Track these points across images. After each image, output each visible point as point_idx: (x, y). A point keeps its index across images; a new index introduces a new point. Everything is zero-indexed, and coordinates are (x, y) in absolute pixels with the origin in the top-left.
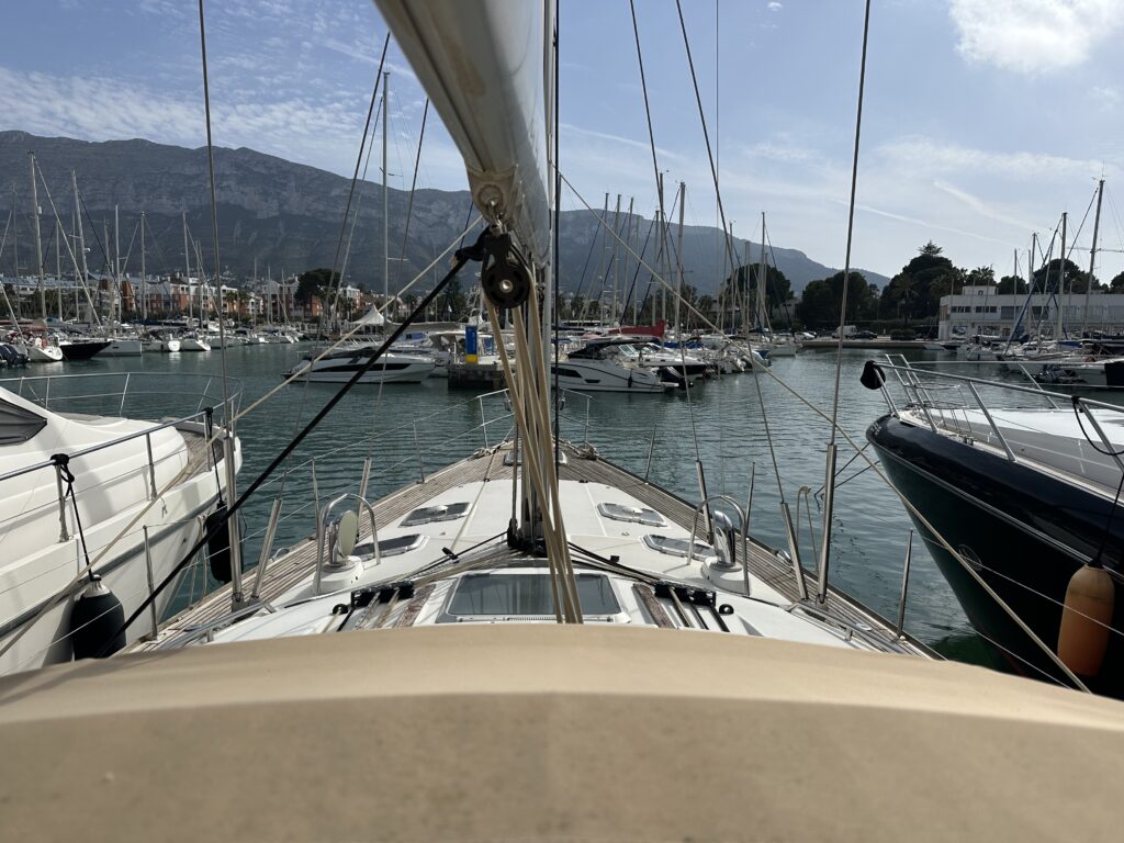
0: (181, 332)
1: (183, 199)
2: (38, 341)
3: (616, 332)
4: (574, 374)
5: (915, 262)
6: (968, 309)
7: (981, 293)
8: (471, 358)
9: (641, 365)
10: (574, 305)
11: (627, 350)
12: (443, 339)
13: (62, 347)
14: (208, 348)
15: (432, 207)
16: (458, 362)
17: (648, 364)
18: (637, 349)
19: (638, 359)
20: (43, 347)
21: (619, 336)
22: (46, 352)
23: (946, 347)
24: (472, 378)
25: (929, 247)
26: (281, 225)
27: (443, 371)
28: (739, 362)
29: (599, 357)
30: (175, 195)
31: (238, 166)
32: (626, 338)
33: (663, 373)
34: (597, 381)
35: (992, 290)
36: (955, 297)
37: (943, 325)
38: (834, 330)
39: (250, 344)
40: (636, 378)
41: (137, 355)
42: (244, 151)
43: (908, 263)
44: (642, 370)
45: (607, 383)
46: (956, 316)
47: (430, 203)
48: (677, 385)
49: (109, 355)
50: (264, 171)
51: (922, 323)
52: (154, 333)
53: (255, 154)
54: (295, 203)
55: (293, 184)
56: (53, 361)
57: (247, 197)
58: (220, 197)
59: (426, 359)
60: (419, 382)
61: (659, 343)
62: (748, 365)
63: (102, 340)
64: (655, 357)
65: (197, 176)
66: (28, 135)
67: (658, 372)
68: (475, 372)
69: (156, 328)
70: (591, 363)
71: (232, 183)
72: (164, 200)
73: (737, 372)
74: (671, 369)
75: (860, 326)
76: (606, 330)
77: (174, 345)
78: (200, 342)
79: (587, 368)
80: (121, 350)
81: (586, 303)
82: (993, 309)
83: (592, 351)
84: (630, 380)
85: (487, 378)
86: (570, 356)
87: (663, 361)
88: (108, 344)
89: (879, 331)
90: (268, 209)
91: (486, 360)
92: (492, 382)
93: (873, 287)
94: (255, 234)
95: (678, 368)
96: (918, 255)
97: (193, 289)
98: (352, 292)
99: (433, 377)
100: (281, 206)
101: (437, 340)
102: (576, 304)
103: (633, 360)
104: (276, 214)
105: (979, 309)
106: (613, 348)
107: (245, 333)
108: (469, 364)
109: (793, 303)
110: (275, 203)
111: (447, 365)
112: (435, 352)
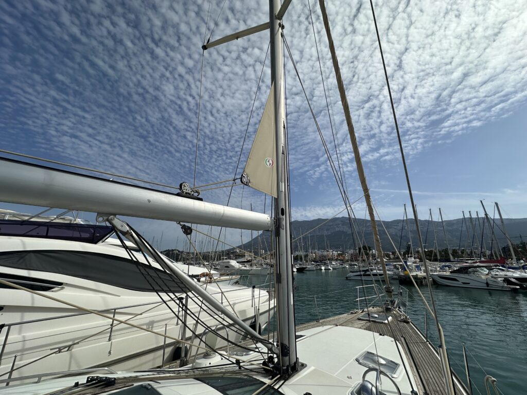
0: (325, 264)
1: (329, 231)
3: (476, 262)
8: (407, 272)
9: (492, 277)
12: (397, 265)
13: (296, 268)
14: (331, 269)
16: (402, 274)
17: (497, 276)
21: (478, 264)
24: (406, 280)
30: (327, 230)
31: (342, 221)
32: (482, 265)
33: (507, 281)
34: (469, 283)
39: (344, 267)
40: (491, 283)
41: (313, 270)
44: (493, 279)
47: (398, 223)
48: (518, 287)
49: (307, 271)
50: (348, 222)
52: (318, 265)
53: (346, 218)
54: (357, 229)
55: (356, 224)
57: (345, 229)
58: (337, 229)
59: (391, 273)
61: (504, 267)
63: (304, 267)
64: (502, 273)
65: (332, 225)
66: (298, 221)
67: (505, 281)
69: (319, 263)
71: (341, 225)
72: (325, 232)
74: (512, 279)
77: (323, 268)
78: (329, 267)
79: (462, 278)
80: (310, 269)
83: (463, 271)
84: (487, 284)
86: (452, 272)
87: (507, 275)
88: (306, 268)
94: (347, 238)
95: (516, 279)
97: (331, 253)
98: (375, 252)
99: (393, 279)
101: (395, 266)
103: (487, 274)
106: (475, 269)
107: (342, 265)
108: (405, 275)
111: (398, 275)
112: (395, 270)
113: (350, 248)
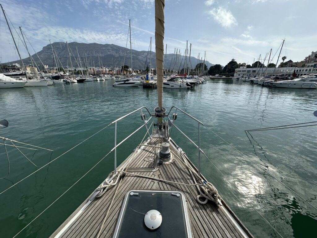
0: (100, 77)
1: (103, 54)
2: (72, 79)
3: (177, 75)
4: (168, 85)
5: (230, 62)
6: (241, 71)
7: (243, 68)
8: (147, 81)
9: (182, 83)
10: (168, 71)
11: (179, 79)
12: (143, 77)
13: (77, 80)
14: (104, 80)
15: (144, 54)
16: (145, 82)
18: (181, 79)
19: (181, 82)
20: (73, 80)
22: (74, 81)
23: (237, 78)
24: (148, 85)
25: (233, 60)
26: (119, 58)
27: (142, 84)
28: (200, 82)
29: (174, 81)
30: (102, 53)
31: (111, 47)
32: (179, 77)
33: (187, 84)
34: (173, 86)
35: (245, 67)
36: (239, 69)
37: (235, 74)
38: (215, 75)
39: (112, 79)
40: (181, 85)
41: (92, 81)
42: (112, 44)
43: (229, 63)
45: (175, 86)
46: (239, 73)
48: (190, 87)
50: (116, 48)
51: (231, 74)
52: (95, 77)
53: (114, 45)
54: (121, 54)
55: (121, 51)
56: (75, 82)
57: (114, 53)
58: (108, 53)
59: (139, 82)
60: (137, 86)
61: (185, 78)
62: (202, 82)
63: (84, 79)
64: (185, 81)
65: (105, 50)
67: (186, 84)
68: (148, 84)
69: (95, 76)
70: (172, 82)
71: (111, 51)
72: (100, 54)
73: (200, 84)
74: (189, 83)
75: (220, 75)
76: (175, 75)
77: (98, 79)
78: (103, 79)
79: (171, 83)
80: (89, 80)
81: (171, 71)
82: (245, 71)
83: (172, 80)
84: (180, 86)
85: (151, 85)
86: (168, 81)
87: (187, 82)
88: (86, 79)
89: (223, 75)
90: (117, 55)
91: (150, 82)
92: (151, 86)
93: (222, 67)
94: (115, 60)
95: (190, 83)
96: (231, 61)
97: (104, 69)
98: (131, 69)
99: (140, 85)
100: (119, 54)
101: (142, 78)
102: (169, 71)
103: (181, 81)
104: (118, 56)
105: (243, 71)
106: (176, 79)
107: (112, 77)
108: (147, 83)
109: (207, 70)
110: (118, 54)
111: (143, 83)
112: (141, 80)
113: (117, 67)
